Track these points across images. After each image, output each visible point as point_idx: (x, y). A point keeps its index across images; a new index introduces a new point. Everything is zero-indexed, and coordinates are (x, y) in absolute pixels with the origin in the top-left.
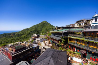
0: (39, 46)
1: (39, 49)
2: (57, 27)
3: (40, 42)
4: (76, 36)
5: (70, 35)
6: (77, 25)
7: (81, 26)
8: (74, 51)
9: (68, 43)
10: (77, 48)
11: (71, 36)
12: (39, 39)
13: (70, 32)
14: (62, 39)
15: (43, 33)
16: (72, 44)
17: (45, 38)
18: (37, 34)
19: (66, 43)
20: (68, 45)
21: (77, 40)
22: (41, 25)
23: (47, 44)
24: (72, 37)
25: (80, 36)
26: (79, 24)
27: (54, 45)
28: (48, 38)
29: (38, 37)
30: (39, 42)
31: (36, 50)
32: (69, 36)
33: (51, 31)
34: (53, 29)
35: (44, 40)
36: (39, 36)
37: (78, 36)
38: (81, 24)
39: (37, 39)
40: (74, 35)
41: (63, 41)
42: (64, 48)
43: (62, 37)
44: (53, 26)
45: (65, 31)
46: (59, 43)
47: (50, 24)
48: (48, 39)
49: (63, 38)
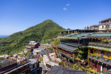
0: (39, 62)
1: (40, 67)
2: (69, 29)
3: (41, 56)
4: (101, 44)
5: (92, 43)
6: (103, 27)
7: (109, 29)
8: (99, 71)
9: (89, 56)
10: (104, 66)
11: (93, 45)
12: (40, 51)
13: (91, 39)
14: (77, 50)
15: (46, 41)
16: (94, 59)
17: (49, 49)
18: (36, 42)
19: (85, 56)
20: (88, 60)
21: (103, 52)
22: (42, 26)
23: (53, 58)
24: (95, 47)
25: (108, 45)
26: (106, 26)
27: (64, 60)
28: (55, 48)
29: (37, 46)
30: (39, 55)
31: (34, 69)
32: (90, 45)
33: (60, 37)
34: (62, 32)
35: (47, 52)
36: (40, 46)
37: (105, 45)
38: (109, 26)
39: (36, 51)
40: (99, 44)
41: (80, 54)
42: (81, 64)
43: (78, 47)
44: (63, 29)
45: (84, 36)
46: (72, 56)
47: (58, 26)
48: (54, 50)
49: (80, 49)
